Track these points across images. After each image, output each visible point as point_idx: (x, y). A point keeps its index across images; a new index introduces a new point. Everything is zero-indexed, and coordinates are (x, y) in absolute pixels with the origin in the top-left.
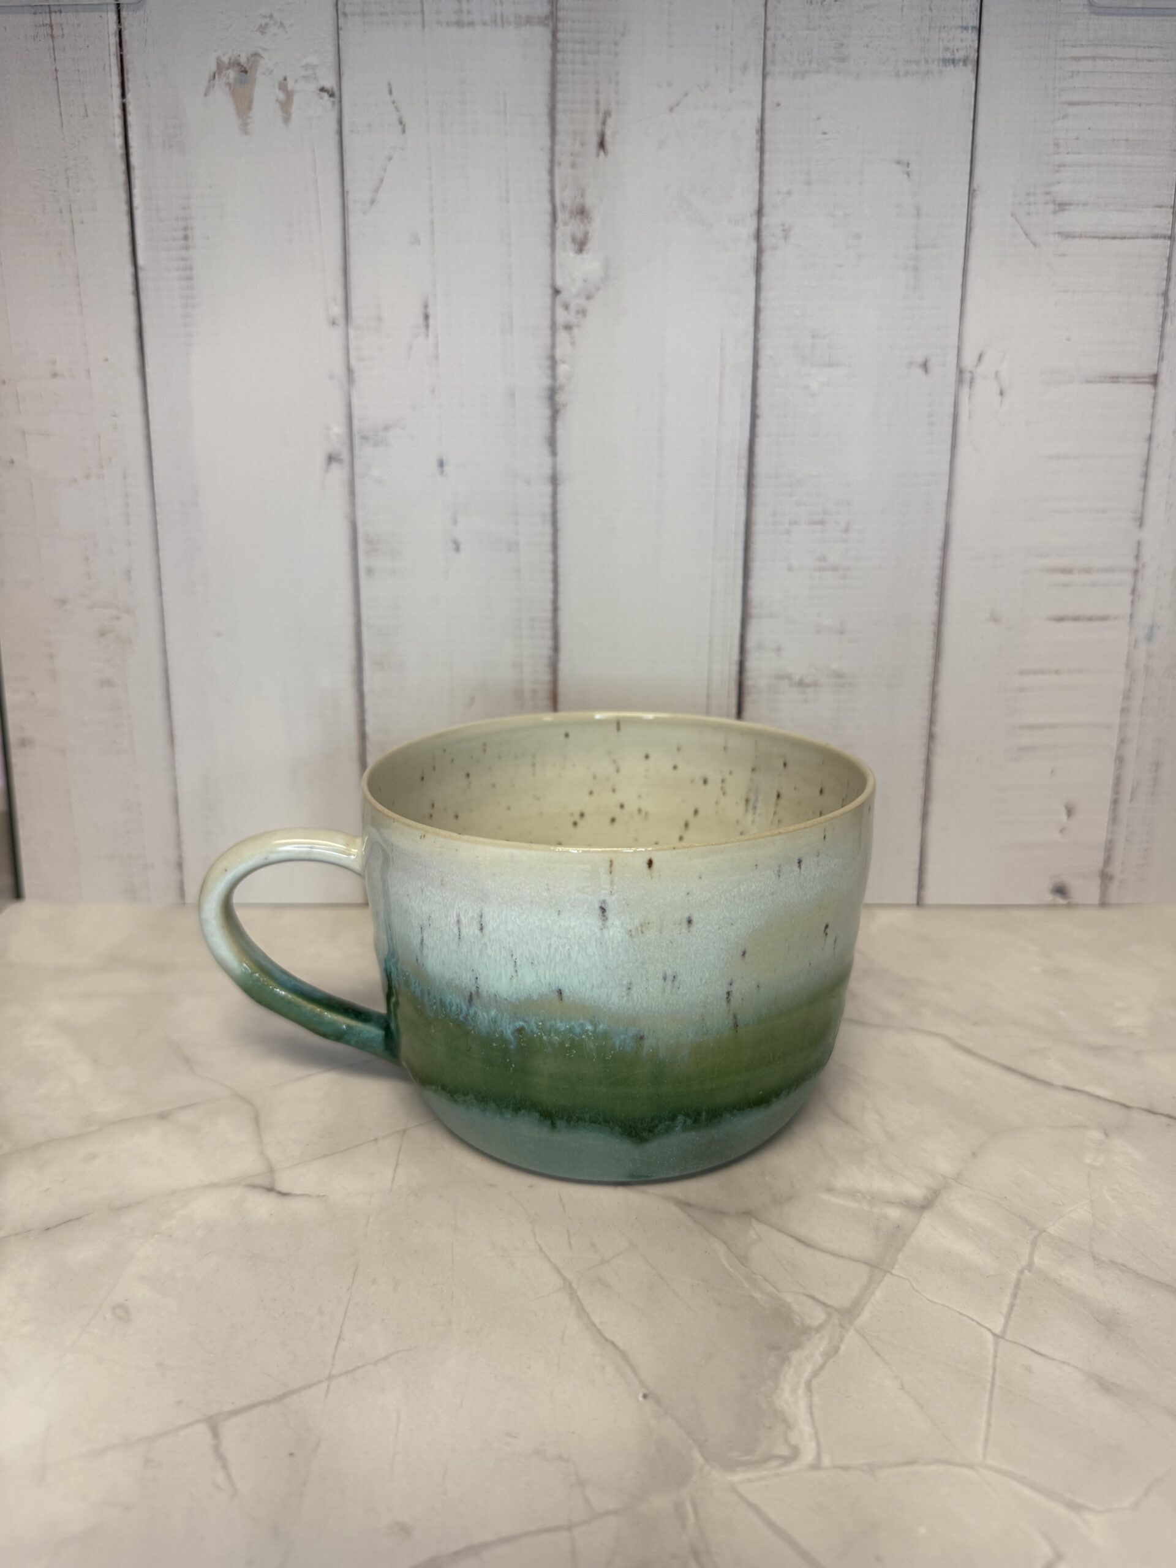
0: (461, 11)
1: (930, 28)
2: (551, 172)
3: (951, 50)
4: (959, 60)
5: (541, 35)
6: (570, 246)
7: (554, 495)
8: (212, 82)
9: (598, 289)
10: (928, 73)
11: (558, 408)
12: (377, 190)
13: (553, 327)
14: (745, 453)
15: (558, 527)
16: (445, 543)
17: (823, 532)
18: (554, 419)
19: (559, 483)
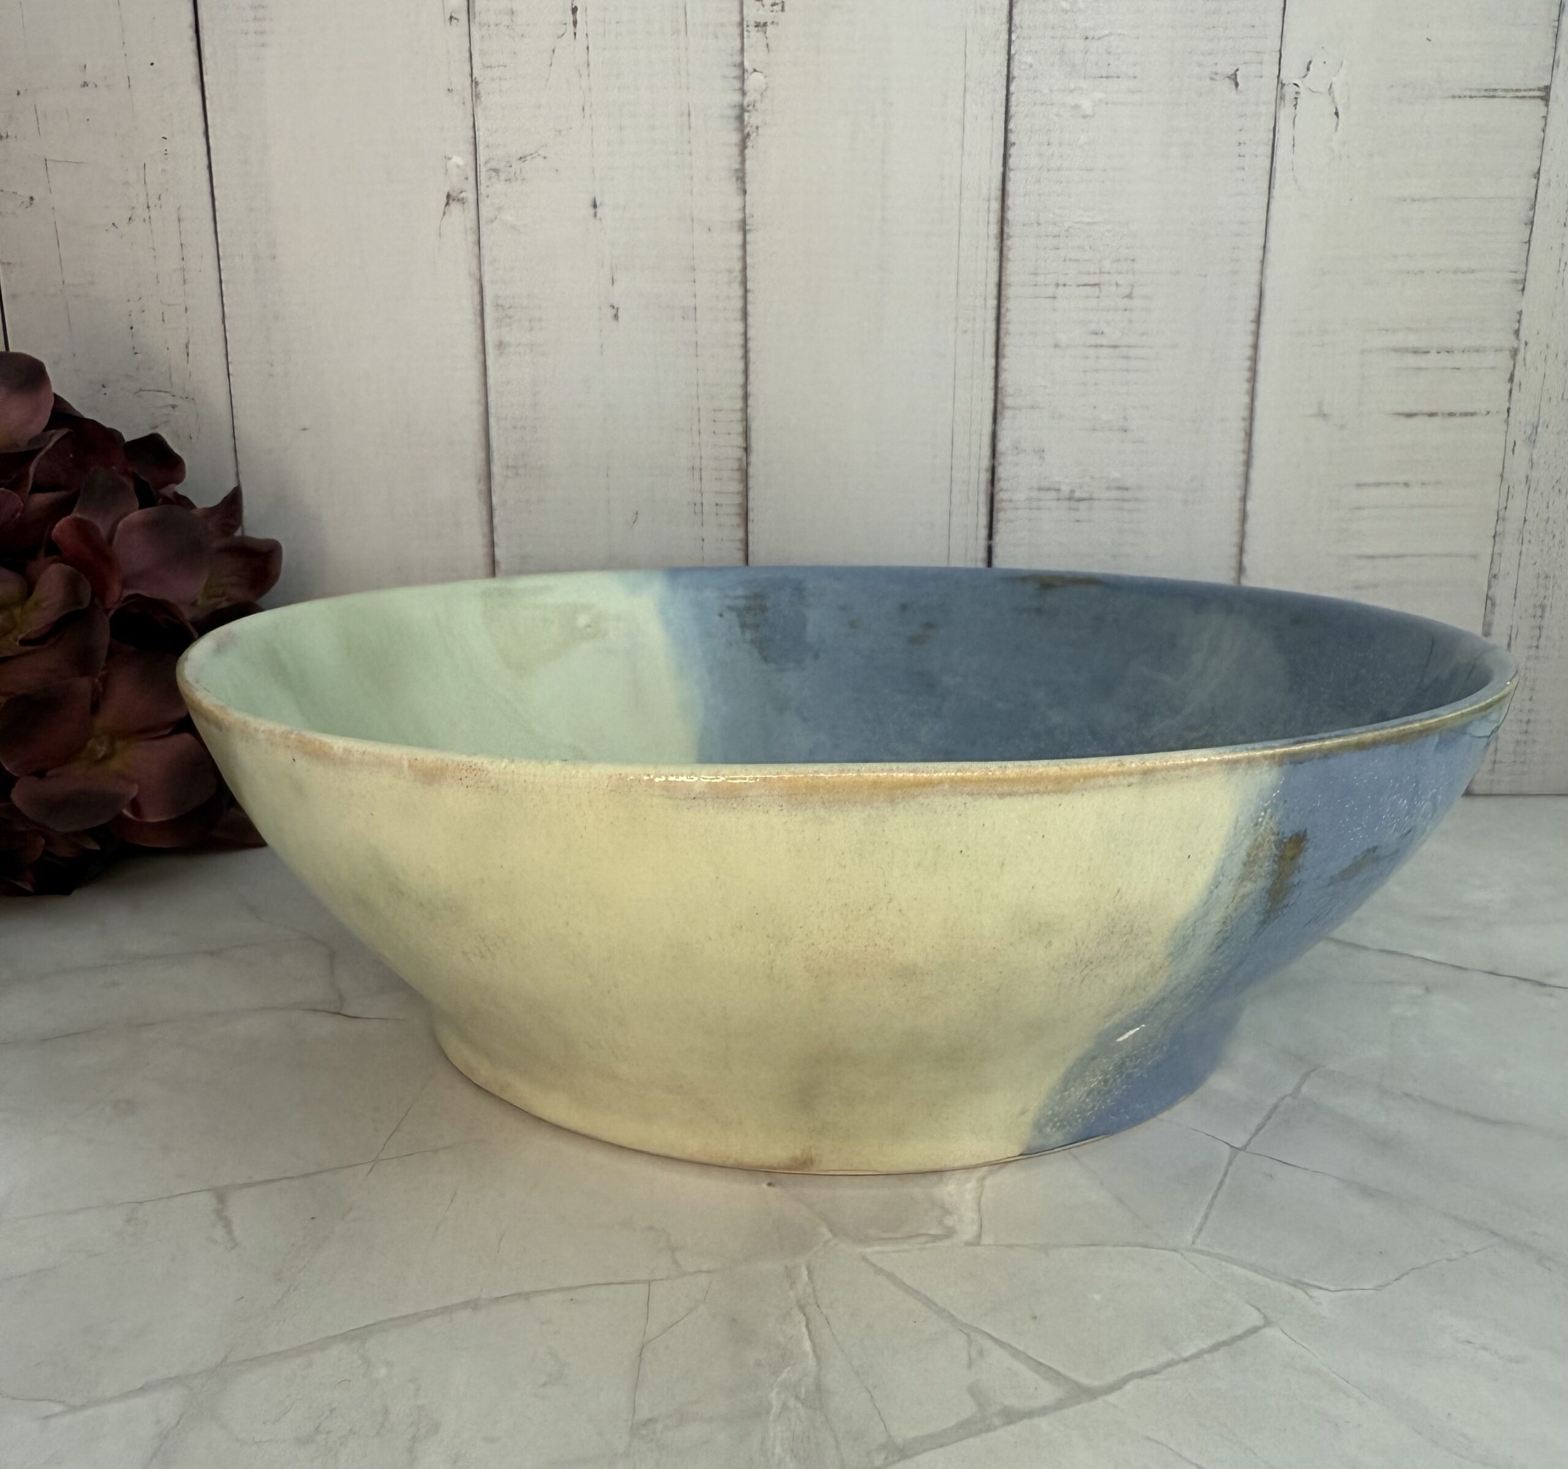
11: (747, 130)
13: (742, 25)
14: (996, 193)
15: (748, 287)
16: (600, 308)
17: (1098, 297)
18: (743, 146)
19: (750, 230)
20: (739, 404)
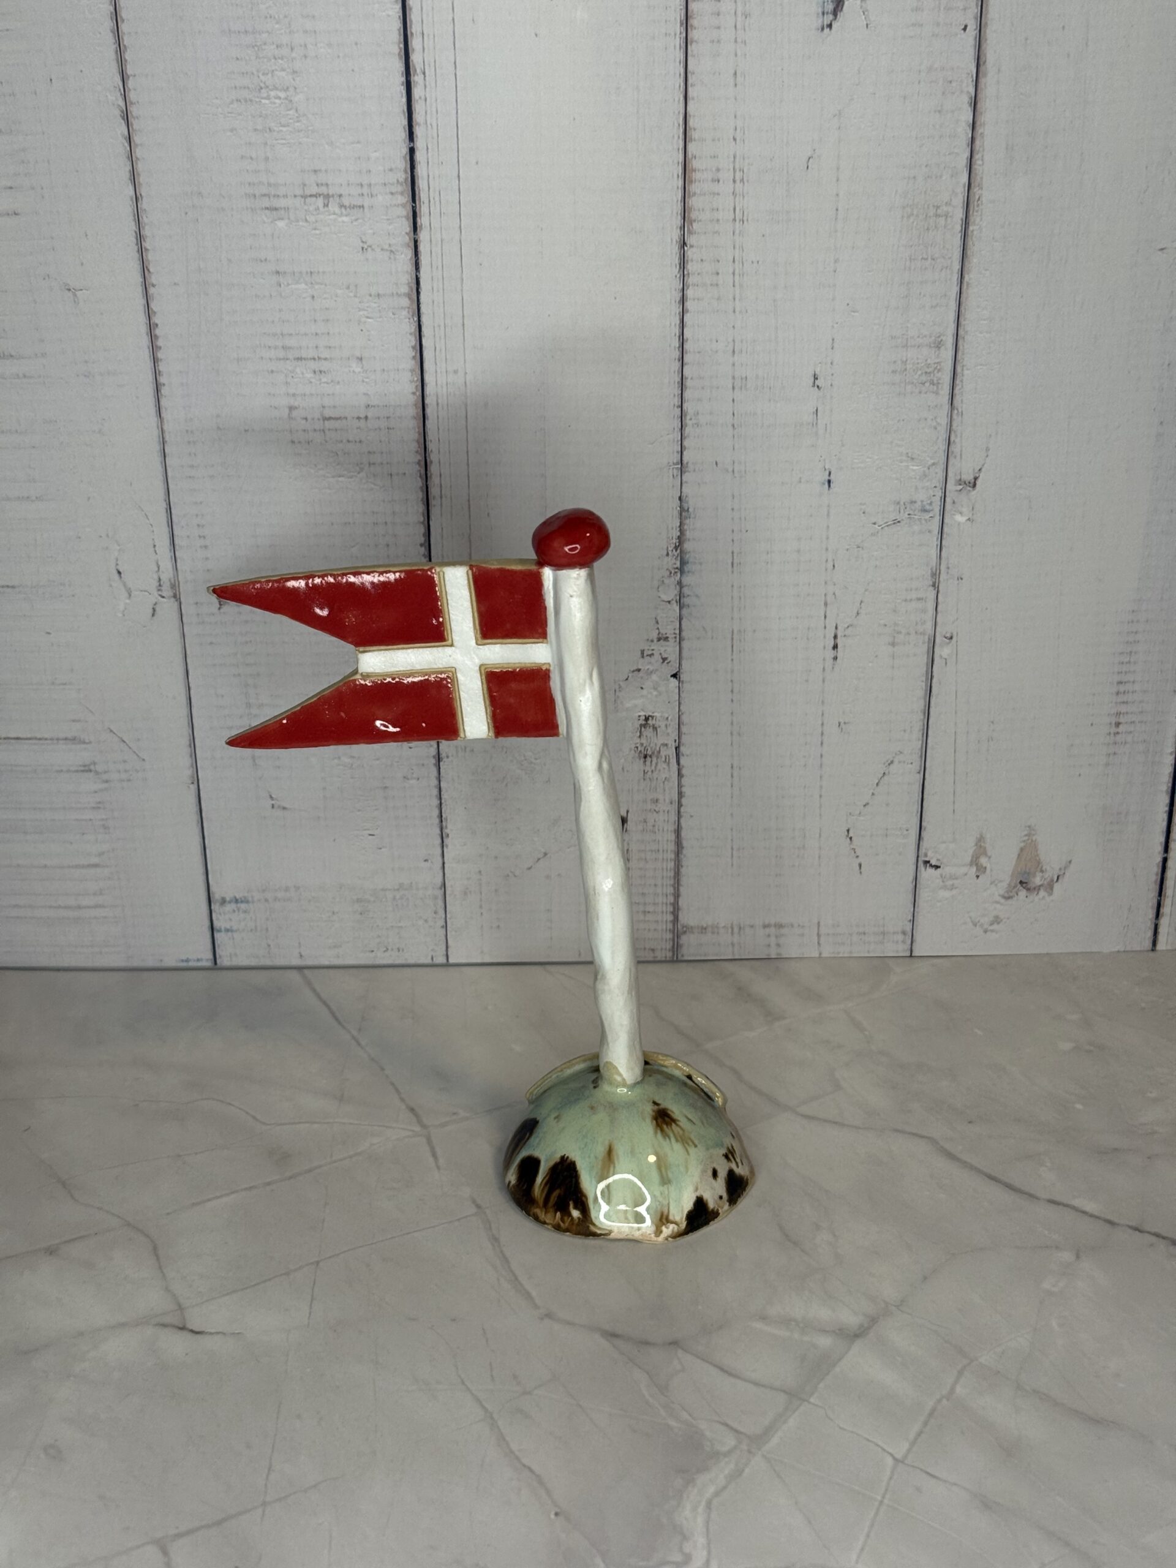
0: (777, 937)
1: (267, 929)
2: (680, 795)
3: (241, 912)
4: (230, 902)
5: (687, 918)
6: (662, 724)
7: (682, 449)
8: (1061, 873)
9: (627, 679)
10: (264, 891)
11: (676, 554)
12: (884, 773)
13: (681, 640)
14: (432, 502)
15: (680, 409)
16: (831, 385)
17: (324, 407)
18: (681, 539)
19: (674, 464)
20: (690, 293)
